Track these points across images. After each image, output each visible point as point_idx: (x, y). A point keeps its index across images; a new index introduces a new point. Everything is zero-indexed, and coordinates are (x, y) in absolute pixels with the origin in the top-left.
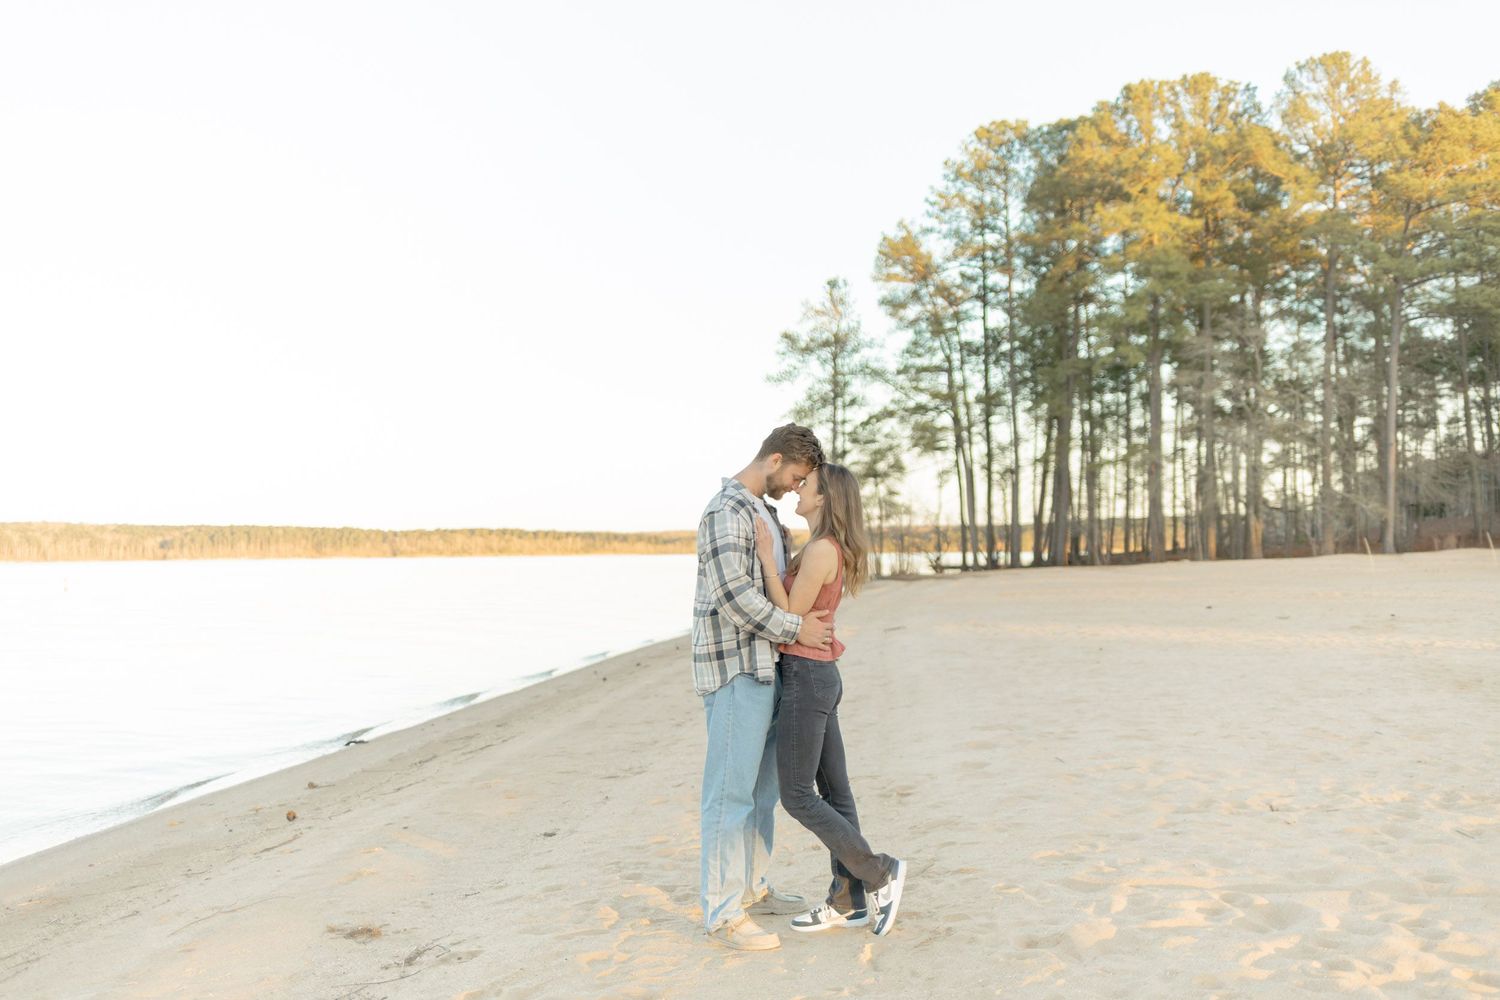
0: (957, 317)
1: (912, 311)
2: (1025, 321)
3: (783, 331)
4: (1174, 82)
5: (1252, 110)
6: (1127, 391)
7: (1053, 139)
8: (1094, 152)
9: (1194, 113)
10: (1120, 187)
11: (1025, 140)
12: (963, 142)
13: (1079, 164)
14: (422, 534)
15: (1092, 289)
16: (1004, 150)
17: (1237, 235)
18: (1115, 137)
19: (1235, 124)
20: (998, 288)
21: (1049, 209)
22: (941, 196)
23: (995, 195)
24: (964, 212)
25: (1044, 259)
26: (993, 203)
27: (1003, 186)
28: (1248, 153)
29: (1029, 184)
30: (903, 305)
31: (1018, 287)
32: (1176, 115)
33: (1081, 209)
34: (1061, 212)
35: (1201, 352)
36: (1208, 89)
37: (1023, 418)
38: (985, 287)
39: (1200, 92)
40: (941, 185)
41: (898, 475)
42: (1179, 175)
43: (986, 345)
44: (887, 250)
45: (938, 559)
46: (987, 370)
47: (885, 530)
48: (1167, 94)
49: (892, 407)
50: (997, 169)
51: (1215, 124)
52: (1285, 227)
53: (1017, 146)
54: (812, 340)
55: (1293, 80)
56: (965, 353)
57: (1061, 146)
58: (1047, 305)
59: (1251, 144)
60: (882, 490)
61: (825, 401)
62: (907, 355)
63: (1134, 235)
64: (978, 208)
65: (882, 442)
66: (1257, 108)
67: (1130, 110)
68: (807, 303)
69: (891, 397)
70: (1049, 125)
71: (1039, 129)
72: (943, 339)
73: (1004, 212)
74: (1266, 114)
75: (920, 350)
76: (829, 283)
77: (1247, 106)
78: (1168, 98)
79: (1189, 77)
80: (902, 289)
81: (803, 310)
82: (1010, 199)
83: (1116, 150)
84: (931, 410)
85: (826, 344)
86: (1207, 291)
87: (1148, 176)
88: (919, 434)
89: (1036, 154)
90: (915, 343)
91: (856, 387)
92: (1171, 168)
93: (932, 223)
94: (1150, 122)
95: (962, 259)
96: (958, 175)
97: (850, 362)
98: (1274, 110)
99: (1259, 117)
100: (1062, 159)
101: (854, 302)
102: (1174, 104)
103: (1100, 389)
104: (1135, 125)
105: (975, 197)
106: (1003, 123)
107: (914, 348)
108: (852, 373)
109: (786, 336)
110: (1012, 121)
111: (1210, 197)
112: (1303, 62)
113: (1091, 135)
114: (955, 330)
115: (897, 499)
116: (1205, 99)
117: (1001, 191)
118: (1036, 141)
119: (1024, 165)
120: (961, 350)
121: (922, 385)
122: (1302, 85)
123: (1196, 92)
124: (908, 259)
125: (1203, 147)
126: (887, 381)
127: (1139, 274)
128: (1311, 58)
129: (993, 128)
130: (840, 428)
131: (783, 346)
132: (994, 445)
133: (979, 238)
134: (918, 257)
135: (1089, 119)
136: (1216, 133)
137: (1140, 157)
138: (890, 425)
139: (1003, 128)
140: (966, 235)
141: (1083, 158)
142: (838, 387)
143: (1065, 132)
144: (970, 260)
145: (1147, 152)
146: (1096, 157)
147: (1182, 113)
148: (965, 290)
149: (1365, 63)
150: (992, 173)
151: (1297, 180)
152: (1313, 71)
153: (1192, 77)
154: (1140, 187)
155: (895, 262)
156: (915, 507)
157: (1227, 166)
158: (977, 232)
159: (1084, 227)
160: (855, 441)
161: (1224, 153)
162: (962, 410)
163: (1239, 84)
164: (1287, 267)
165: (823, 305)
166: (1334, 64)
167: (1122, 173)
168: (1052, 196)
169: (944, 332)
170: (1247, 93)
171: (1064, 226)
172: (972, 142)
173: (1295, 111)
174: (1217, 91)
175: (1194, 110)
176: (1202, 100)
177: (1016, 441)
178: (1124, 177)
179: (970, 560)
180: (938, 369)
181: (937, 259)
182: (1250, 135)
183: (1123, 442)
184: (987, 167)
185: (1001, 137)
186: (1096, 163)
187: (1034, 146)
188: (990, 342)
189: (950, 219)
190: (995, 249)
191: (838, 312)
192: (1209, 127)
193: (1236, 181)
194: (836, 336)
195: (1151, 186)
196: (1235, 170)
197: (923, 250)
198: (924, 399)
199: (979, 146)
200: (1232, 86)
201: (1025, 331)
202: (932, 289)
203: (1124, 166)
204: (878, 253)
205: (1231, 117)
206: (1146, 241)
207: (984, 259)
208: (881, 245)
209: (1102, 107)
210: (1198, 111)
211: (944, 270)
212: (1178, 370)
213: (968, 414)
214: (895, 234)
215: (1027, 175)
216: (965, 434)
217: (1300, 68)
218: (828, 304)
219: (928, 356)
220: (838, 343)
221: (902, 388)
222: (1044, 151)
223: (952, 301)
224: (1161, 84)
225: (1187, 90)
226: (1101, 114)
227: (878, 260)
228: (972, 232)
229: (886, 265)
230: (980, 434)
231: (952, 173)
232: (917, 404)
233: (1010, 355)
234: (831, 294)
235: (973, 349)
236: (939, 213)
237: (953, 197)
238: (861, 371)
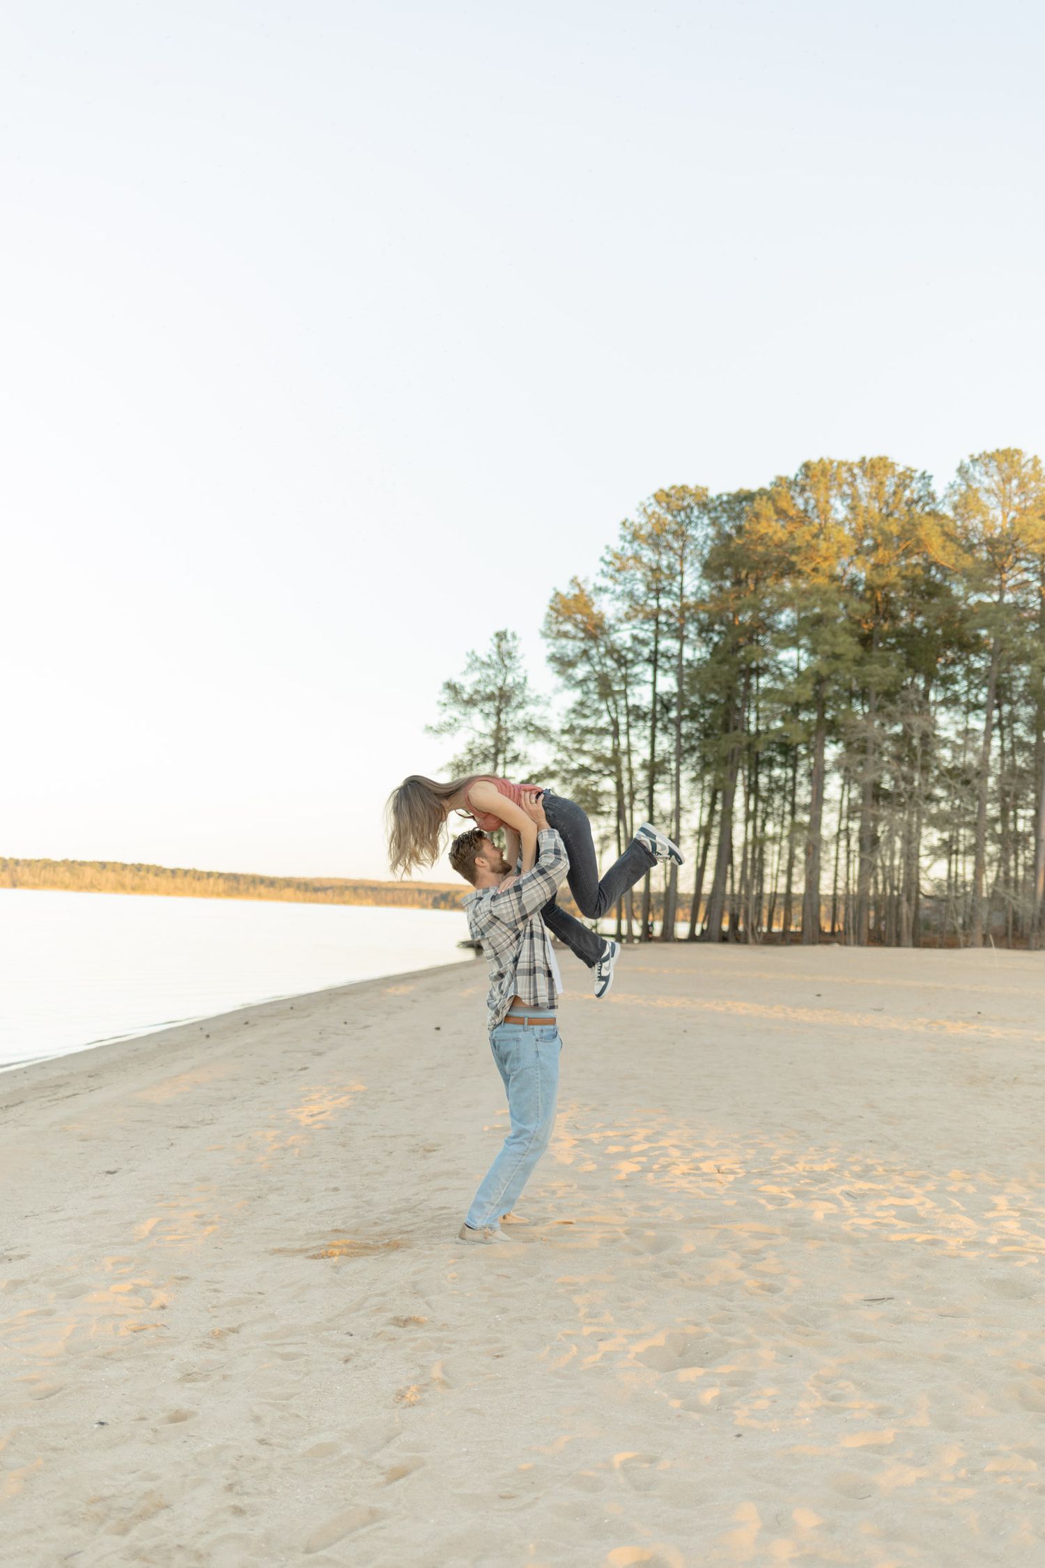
0: (626, 680)
1: (581, 671)
2: (693, 691)
3: (445, 681)
4: (852, 464)
5: (926, 498)
6: (795, 767)
7: (732, 509)
8: (770, 526)
9: (870, 496)
10: (794, 564)
11: (704, 506)
12: (642, 504)
13: (755, 537)
14: (48, 864)
15: (766, 662)
16: (683, 515)
17: (908, 620)
18: (792, 512)
19: (910, 511)
20: (669, 654)
21: (725, 578)
22: (616, 556)
23: (672, 561)
24: (639, 575)
25: (717, 627)
26: (670, 567)
27: (679, 552)
28: (919, 542)
29: (706, 551)
30: (572, 664)
31: (688, 653)
32: (853, 497)
33: (757, 581)
34: (738, 582)
35: (864, 735)
36: (885, 474)
38: (656, 652)
39: (876, 476)
40: (617, 545)
42: (853, 557)
43: (654, 710)
44: (559, 606)
46: (653, 736)
48: (845, 475)
49: (553, 767)
50: (675, 533)
51: (890, 509)
53: (696, 512)
54: (477, 692)
55: (967, 472)
56: (631, 718)
57: (739, 517)
58: (714, 676)
59: (921, 533)
62: (573, 716)
64: (656, 571)
66: (932, 496)
67: (808, 488)
68: (473, 653)
69: (552, 758)
70: (729, 495)
71: (719, 497)
72: (610, 703)
73: (679, 578)
74: (940, 503)
76: (497, 635)
77: (922, 493)
78: (846, 479)
79: (867, 460)
80: (571, 648)
81: (469, 660)
82: (686, 566)
83: (790, 527)
84: (594, 772)
85: (490, 697)
86: (871, 675)
87: (820, 556)
89: (714, 522)
90: (582, 704)
91: (520, 743)
92: (845, 549)
93: (607, 582)
94: (828, 501)
95: (634, 622)
96: (635, 536)
97: (514, 717)
98: (947, 500)
99: (933, 505)
100: (740, 529)
101: (521, 658)
102: (852, 484)
103: (768, 764)
104: (812, 502)
105: (652, 560)
106: (684, 488)
107: (580, 709)
109: (451, 687)
110: (692, 486)
111: (883, 580)
112: (976, 456)
113: (766, 508)
114: (624, 693)
116: (882, 483)
117: (678, 557)
118: (715, 509)
119: (702, 531)
120: (628, 714)
121: (586, 747)
122: (974, 478)
123: (873, 476)
124: (579, 617)
125: (878, 532)
126: (551, 741)
127: (812, 651)
128: (984, 453)
129: (673, 492)
131: (446, 696)
132: (656, 813)
133: (653, 603)
134: (590, 616)
135: (768, 493)
136: (891, 518)
137: (814, 537)
139: (682, 494)
140: (639, 598)
141: (759, 531)
142: (500, 740)
143: (744, 503)
144: (643, 623)
145: (822, 531)
146: (770, 534)
147: (859, 495)
148: (637, 654)
149: (1036, 461)
150: (670, 537)
151: (966, 570)
152: (986, 465)
153: (871, 460)
154: (813, 565)
155: (567, 620)
157: (901, 551)
158: (651, 595)
159: (758, 599)
161: (897, 539)
162: (625, 776)
163: (916, 471)
165: (490, 656)
166: (1006, 460)
167: (795, 551)
168: (728, 564)
169: (613, 693)
170: (923, 481)
171: (739, 597)
172: (650, 505)
173: (969, 502)
174: (894, 477)
175: (870, 493)
176: (878, 484)
177: (678, 812)
178: (797, 554)
179: (624, 931)
180: (602, 732)
181: (610, 618)
182: (921, 524)
183: (788, 818)
184: (665, 531)
185: (680, 503)
186: (771, 539)
187: (713, 515)
188: (658, 707)
189: (625, 579)
190: (668, 614)
191: (505, 666)
192: (884, 511)
193: (907, 567)
194: (501, 689)
195: (824, 565)
196: (908, 556)
197: (595, 610)
198: (586, 761)
199: (658, 510)
200: (908, 473)
201: (691, 700)
202: (602, 650)
203: (797, 544)
204: (547, 610)
205: (906, 503)
207: (658, 623)
208: (552, 601)
209: (780, 481)
210: (874, 495)
211: (616, 631)
212: (842, 751)
213: (631, 780)
214: (567, 590)
215: (705, 542)
216: (627, 800)
217: (974, 461)
218: (495, 657)
219: (594, 718)
220: (503, 698)
221: (566, 749)
222: (724, 519)
223: (622, 662)
224: (841, 464)
225: (865, 472)
226: (780, 489)
227: (549, 615)
228: (646, 594)
229: (557, 622)
230: (643, 800)
231: (630, 534)
232: (582, 766)
233: (677, 723)
234: (499, 647)
235: (641, 713)
236: (613, 573)
237: (628, 559)
238: (525, 728)
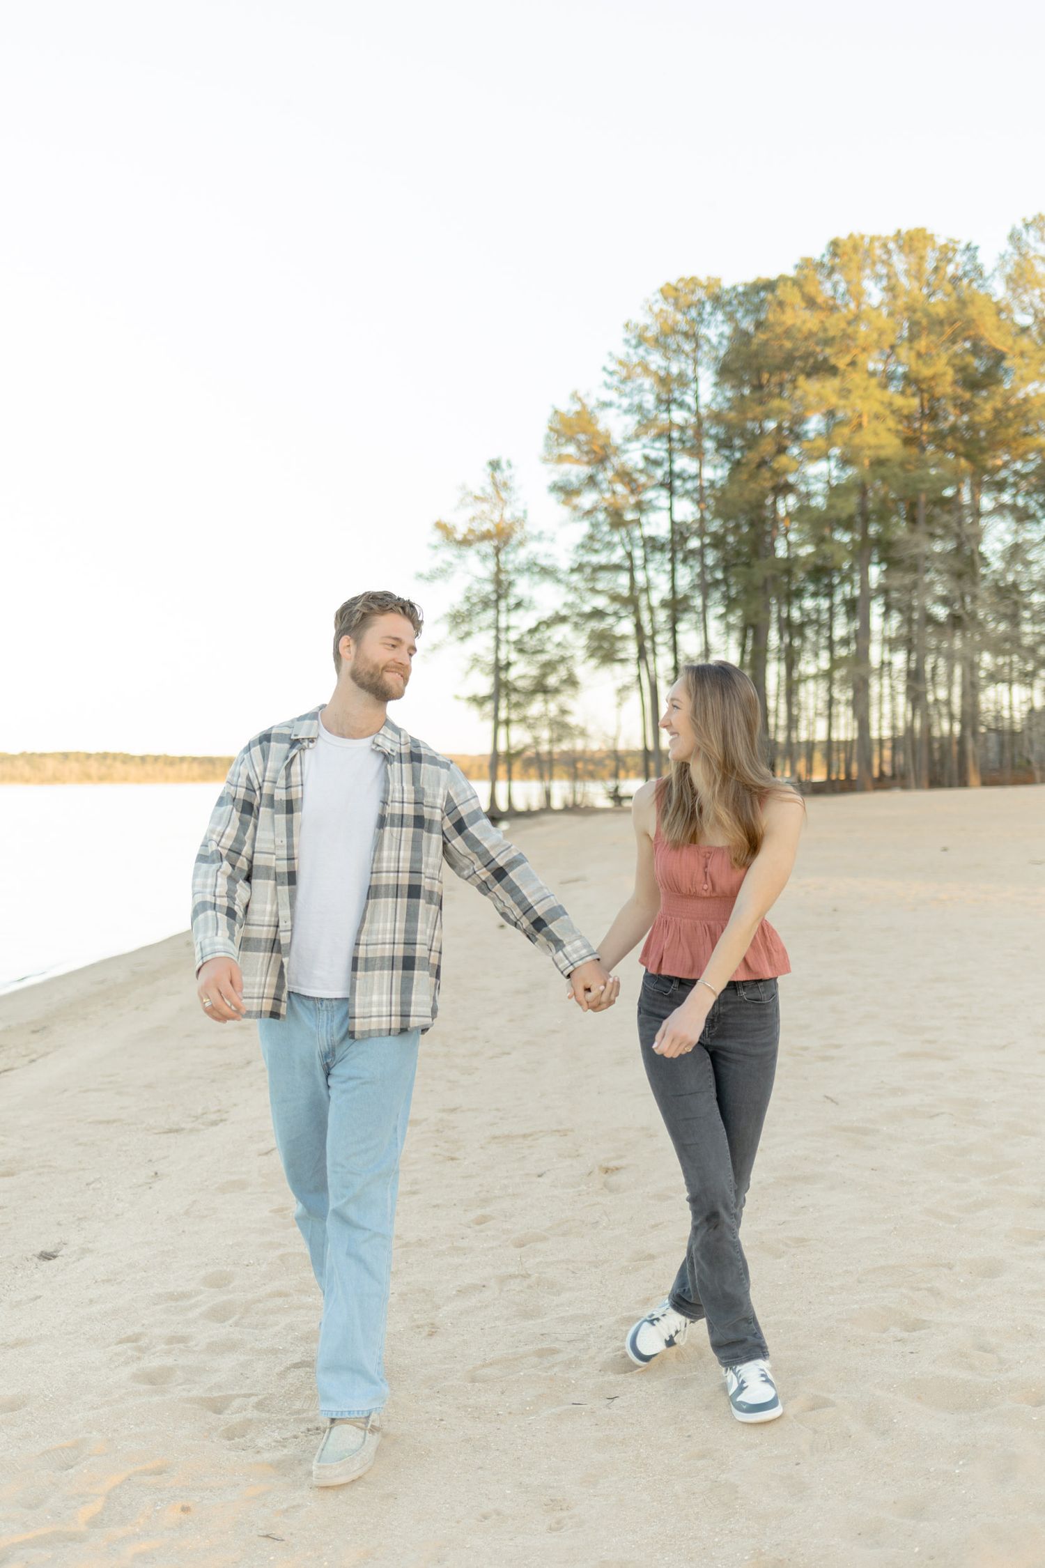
0: (640, 507)
1: (588, 499)
2: (717, 514)
3: (437, 519)
4: (887, 238)
5: (974, 273)
6: (830, 595)
7: (749, 301)
8: (796, 317)
9: (907, 273)
10: (826, 360)
11: (717, 300)
12: (647, 301)
13: (779, 330)
15: (791, 479)
16: (693, 313)
17: (952, 419)
18: (820, 300)
19: (954, 288)
20: (685, 475)
21: (744, 383)
22: (621, 363)
23: (683, 366)
24: (648, 384)
25: (738, 442)
26: (681, 374)
27: (692, 355)
28: (970, 323)
29: (722, 353)
30: (577, 492)
31: (709, 473)
32: (889, 277)
33: (781, 385)
34: (758, 387)
35: (916, 551)
36: (925, 247)
37: (714, 626)
38: (671, 473)
39: (915, 251)
40: (621, 351)
41: (568, 691)
42: (893, 347)
43: (672, 541)
44: (558, 426)
45: (617, 789)
46: (673, 571)
47: (556, 757)
48: (878, 252)
49: (564, 612)
50: (686, 335)
51: (932, 288)
52: (1008, 410)
53: (708, 308)
54: (471, 531)
55: (1020, 239)
56: (649, 550)
57: (758, 309)
58: (740, 494)
59: (972, 311)
60: (553, 708)
61: (486, 604)
62: (581, 552)
63: (840, 415)
64: (664, 381)
65: (552, 653)
66: (979, 271)
67: (838, 269)
69: (563, 600)
70: (746, 285)
71: (734, 288)
72: (624, 532)
73: (693, 386)
75: (597, 546)
76: (491, 464)
77: (968, 268)
78: (880, 257)
79: (904, 231)
80: (577, 472)
81: (461, 494)
82: (701, 371)
83: (821, 315)
84: (610, 615)
85: (486, 536)
86: (923, 481)
87: (856, 347)
88: (595, 644)
89: (730, 317)
90: (591, 537)
91: (522, 587)
92: (884, 337)
93: (611, 396)
94: (859, 284)
95: (645, 440)
96: (641, 340)
97: (516, 557)
98: (997, 274)
99: (980, 282)
100: (759, 325)
101: (519, 487)
102: (886, 263)
103: (799, 594)
104: (842, 287)
105: (659, 367)
106: (694, 280)
107: (590, 543)
108: (519, 571)
109: (442, 527)
110: (703, 278)
111: (926, 372)
112: (1030, 219)
113: (792, 296)
114: (638, 523)
115: (571, 720)
116: (922, 258)
117: (690, 362)
118: (730, 303)
119: (716, 330)
120: (644, 546)
121: (600, 586)
122: (1028, 245)
123: (912, 250)
124: (582, 437)
125: (919, 315)
126: (559, 581)
127: (845, 462)
128: (1040, 215)
129: (681, 285)
130: (502, 636)
131: (437, 537)
132: (681, 657)
133: (664, 416)
134: (595, 435)
135: (791, 279)
136: (933, 300)
137: (849, 323)
138: (562, 632)
139: (691, 286)
140: (649, 411)
141: (784, 323)
142: (501, 587)
143: (762, 294)
144: (654, 440)
145: (857, 318)
146: (799, 323)
147: (896, 275)
148: (650, 477)
150: (680, 338)
151: (1022, 354)
153: (908, 233)
154: (848, 359)
155: (571, 439)
156: (591, 729)
157: (944, 338)
158: (663, 407)
159: (785, 405)
160: (521, 651)
161: (941, 323)
162: (645, 616)
163: (959, 242)
164: (1006, 457)
165: (483, 489)
167: (828, 342)
168: (748, 367)
169: (625, 524)
170: (968, 254)
171: (761, 402)
172: (657, 301)
173: (1021, 275)
174: (935, 250)
175: (909, 270)
176: (918, 259)
177: (705, 652)
178: (831, 346)
180: (617, 568)
181: (617, 439)
182: (972, 302)
183: (826, 654)
184: (674, 331)
185: (691, 296)
186: (800, 330)
187: (728, 309)
188: (677, 538)
189: (632, 391)
190: (682, 429)
191: (502, 499)
192: (925, 291)
193: (956, 355)
194: (498, 527)
195: (861, 358)
196: (954, 342)
197: (601, 427)
198: (601, 602)
199: (665, 307)
200: (951, 245)
201: (715, 526)
202: (610, 474)
203: (831, 333)
204: (546, 431)
205: (950, 281)
206: (855, 422)
207: (670, 439)
208: (551, 422)
209: (806, 264)
210: (913, 272)
211: (626, 451)
212: (886, 573)
213: (652, 620)
214: (568, 407)
215: (720, 343)
216: (648, 644)
217: (1027, 226)
218: (490, 489)
219: (606, 552)
220: (501, 538)
221: (576, 589)
222: (739, 315)
223: (635, 488)
224: (872, 239)
225: (901, 248)
226: (806, 271)
227: (548, 437)
228: (657, 408)
229: (558, 444)
230: (666, 644)
231: (635, 337)
232: (594, 608)
233: (700, 553)
234: (493, 477)
235: (658, 544)
236: (619, 384)
237: (635, 365)
238: (528, 569)
